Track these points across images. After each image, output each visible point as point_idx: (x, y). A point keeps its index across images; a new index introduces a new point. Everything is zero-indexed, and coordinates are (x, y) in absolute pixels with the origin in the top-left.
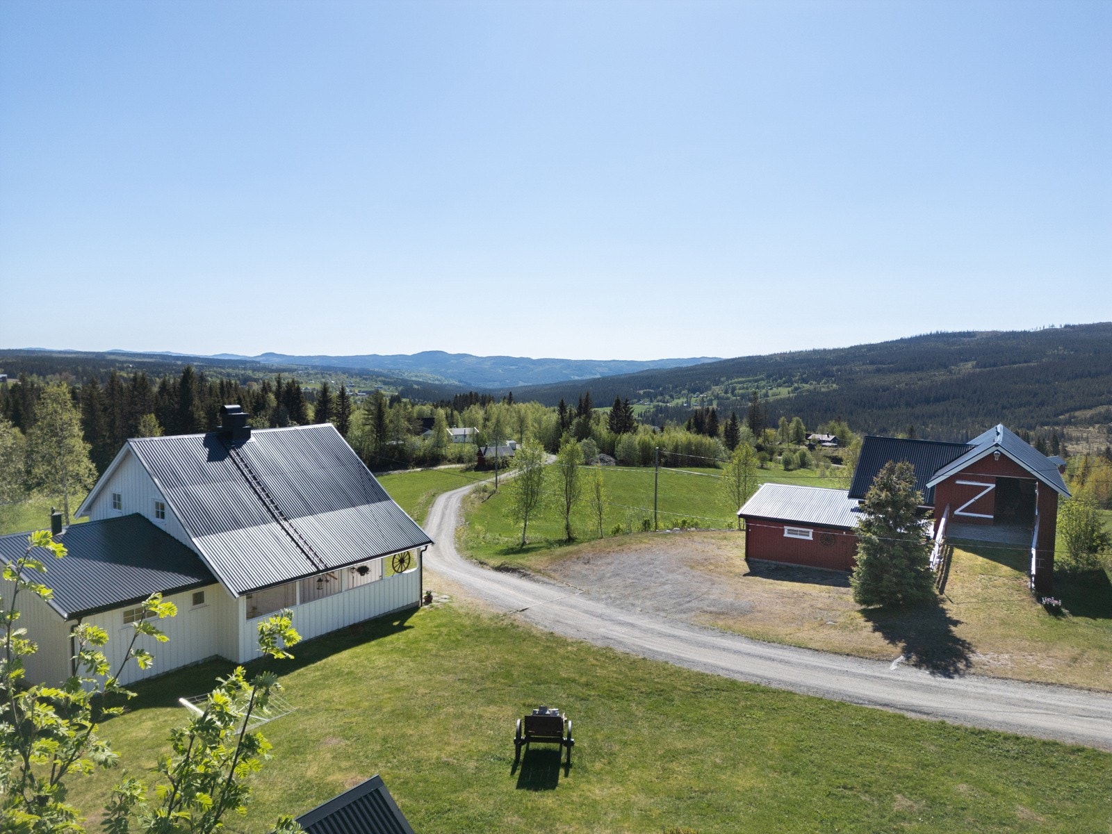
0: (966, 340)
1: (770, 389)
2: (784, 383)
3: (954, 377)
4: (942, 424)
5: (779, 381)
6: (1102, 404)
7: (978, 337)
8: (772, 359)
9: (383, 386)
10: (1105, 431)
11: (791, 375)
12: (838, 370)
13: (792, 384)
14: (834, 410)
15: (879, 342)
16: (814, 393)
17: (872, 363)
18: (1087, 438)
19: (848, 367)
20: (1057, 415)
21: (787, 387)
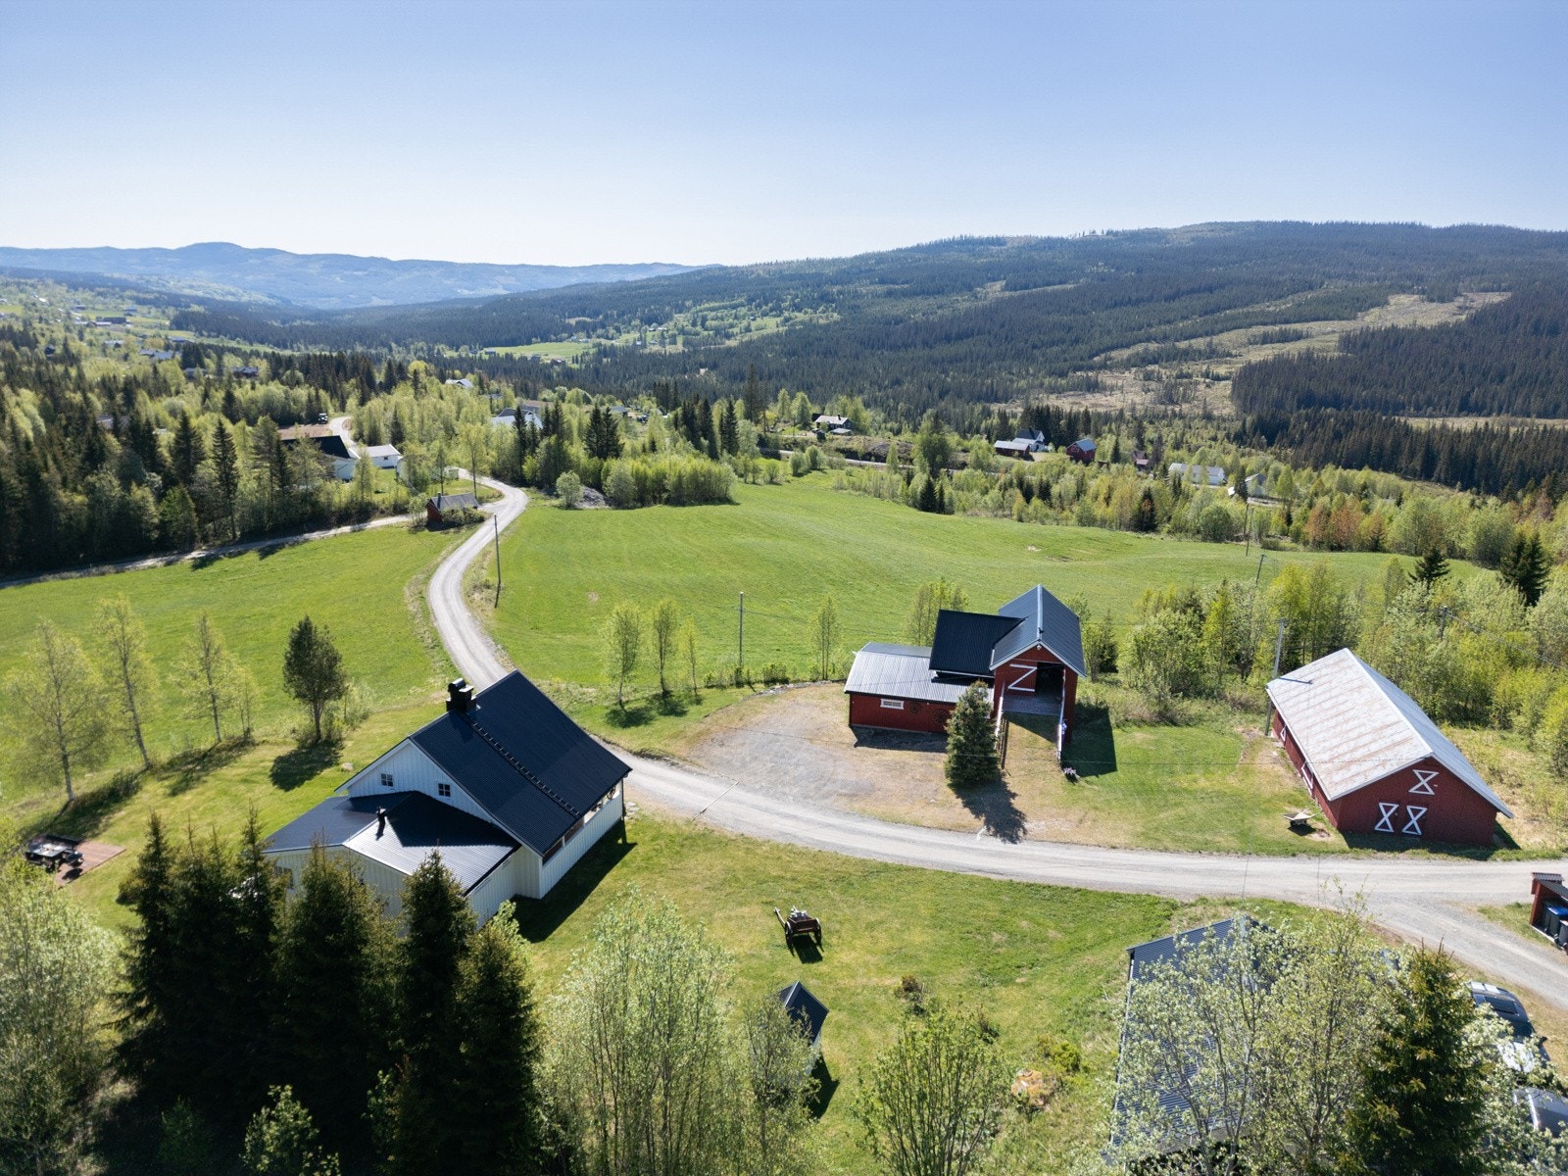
0: (994, 249)
1: (754, 320)
2: (771, 310)
3: (980, 304)
4: (964, 371)
5: (764, 307)
6: (1141, 342)
7: (1009, 245)
8: (753, 273)
9: (136, 306)
10: (1141, 376)
11: (781, 300)
12: (840, 293)
13: (781, 312)
14: (836, 353)
15: (891, 249)
16: (810, 326)
17: (882, 282)
18: (1122, 386)
19: (851, 287)
20: (1091, 357)
21: (774, 316)
